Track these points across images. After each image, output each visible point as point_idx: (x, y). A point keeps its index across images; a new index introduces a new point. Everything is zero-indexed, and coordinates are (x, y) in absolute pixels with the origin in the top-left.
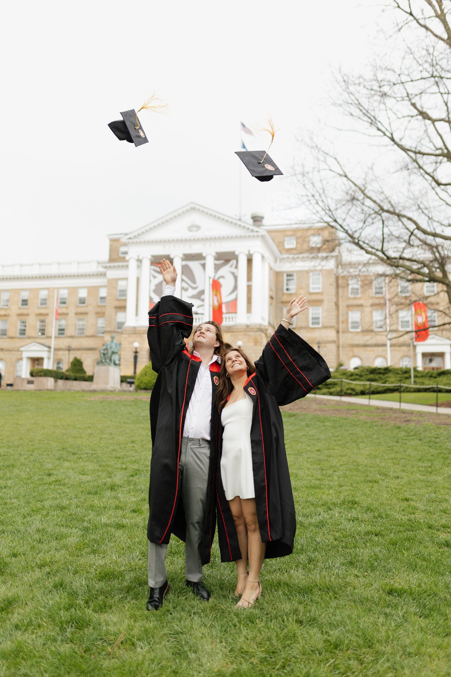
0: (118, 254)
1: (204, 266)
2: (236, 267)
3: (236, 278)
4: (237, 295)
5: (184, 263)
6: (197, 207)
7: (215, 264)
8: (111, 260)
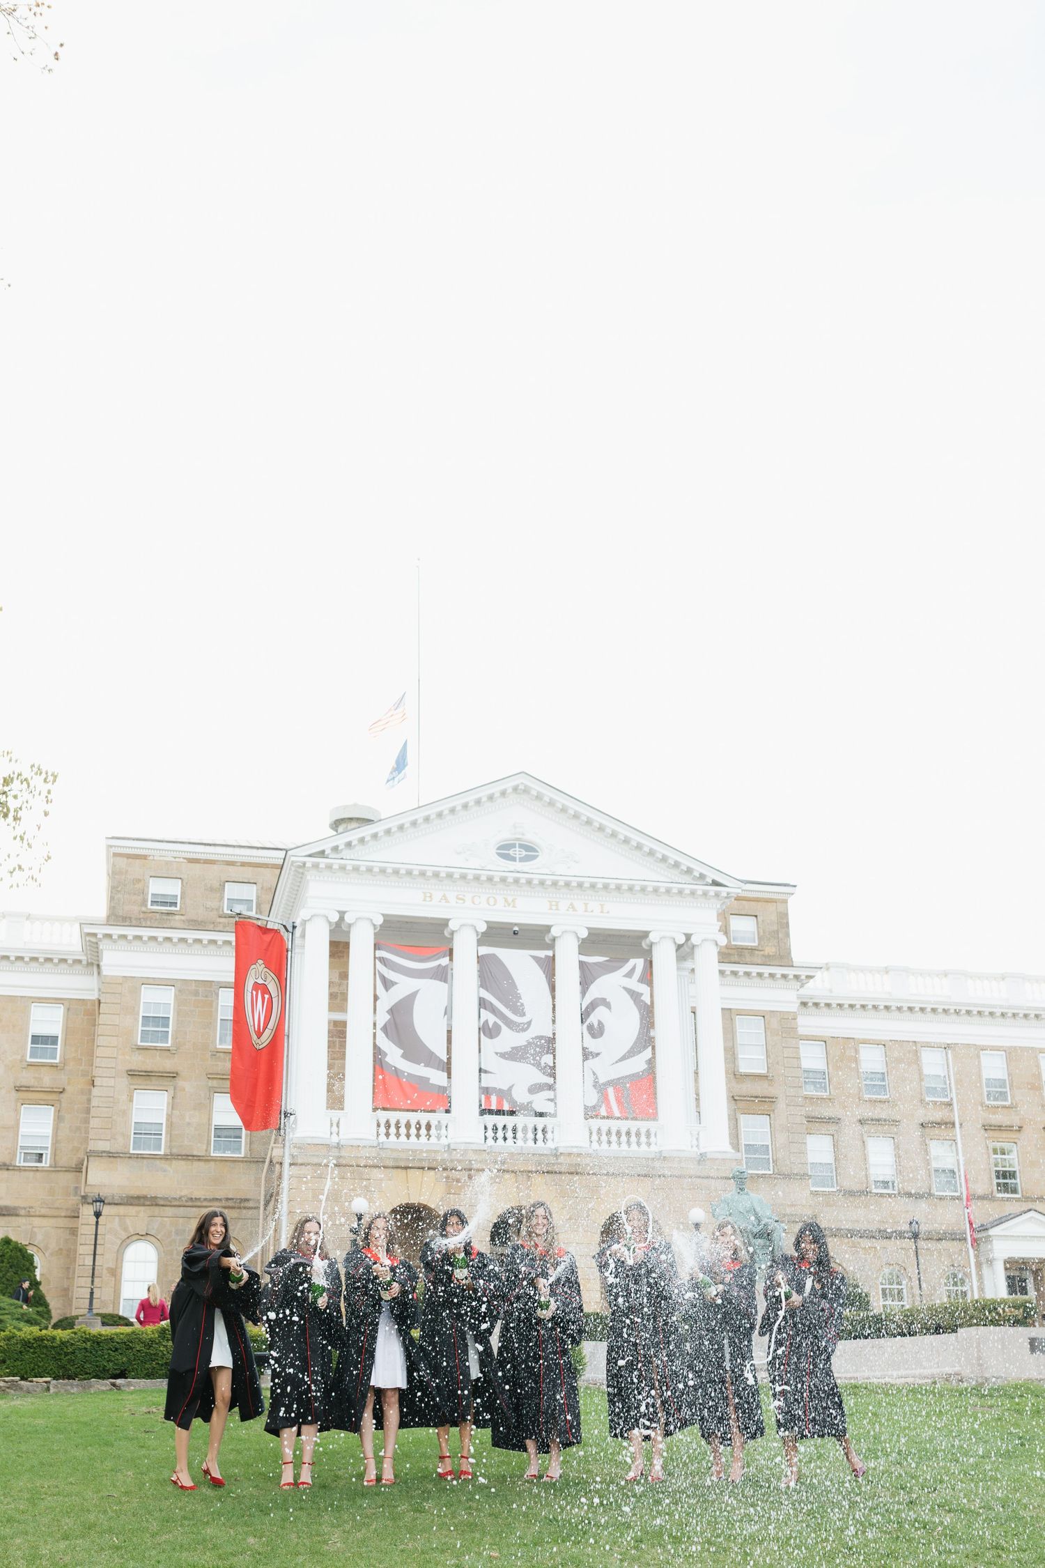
0: (144, 903)
1: (549, 967)
2: (648, 977)
3: (648, 1014)
4: (651, 1062)
5: (484, 950)
6: (536, 788)
7: (582, 964)
8: (116, 917)
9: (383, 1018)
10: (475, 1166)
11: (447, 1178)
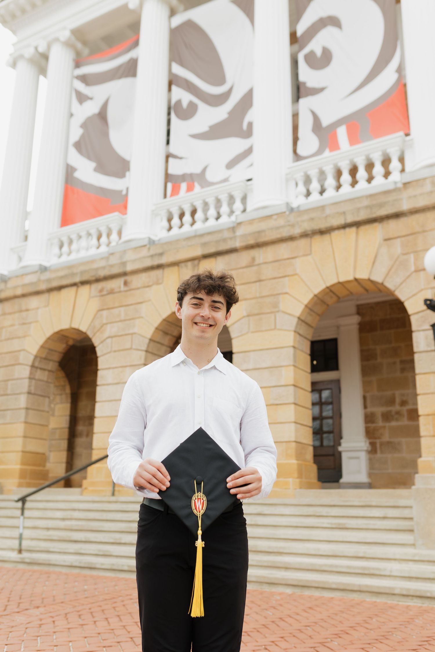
9: (76, 134)
10: (129, 268)
11: (101, 291)
